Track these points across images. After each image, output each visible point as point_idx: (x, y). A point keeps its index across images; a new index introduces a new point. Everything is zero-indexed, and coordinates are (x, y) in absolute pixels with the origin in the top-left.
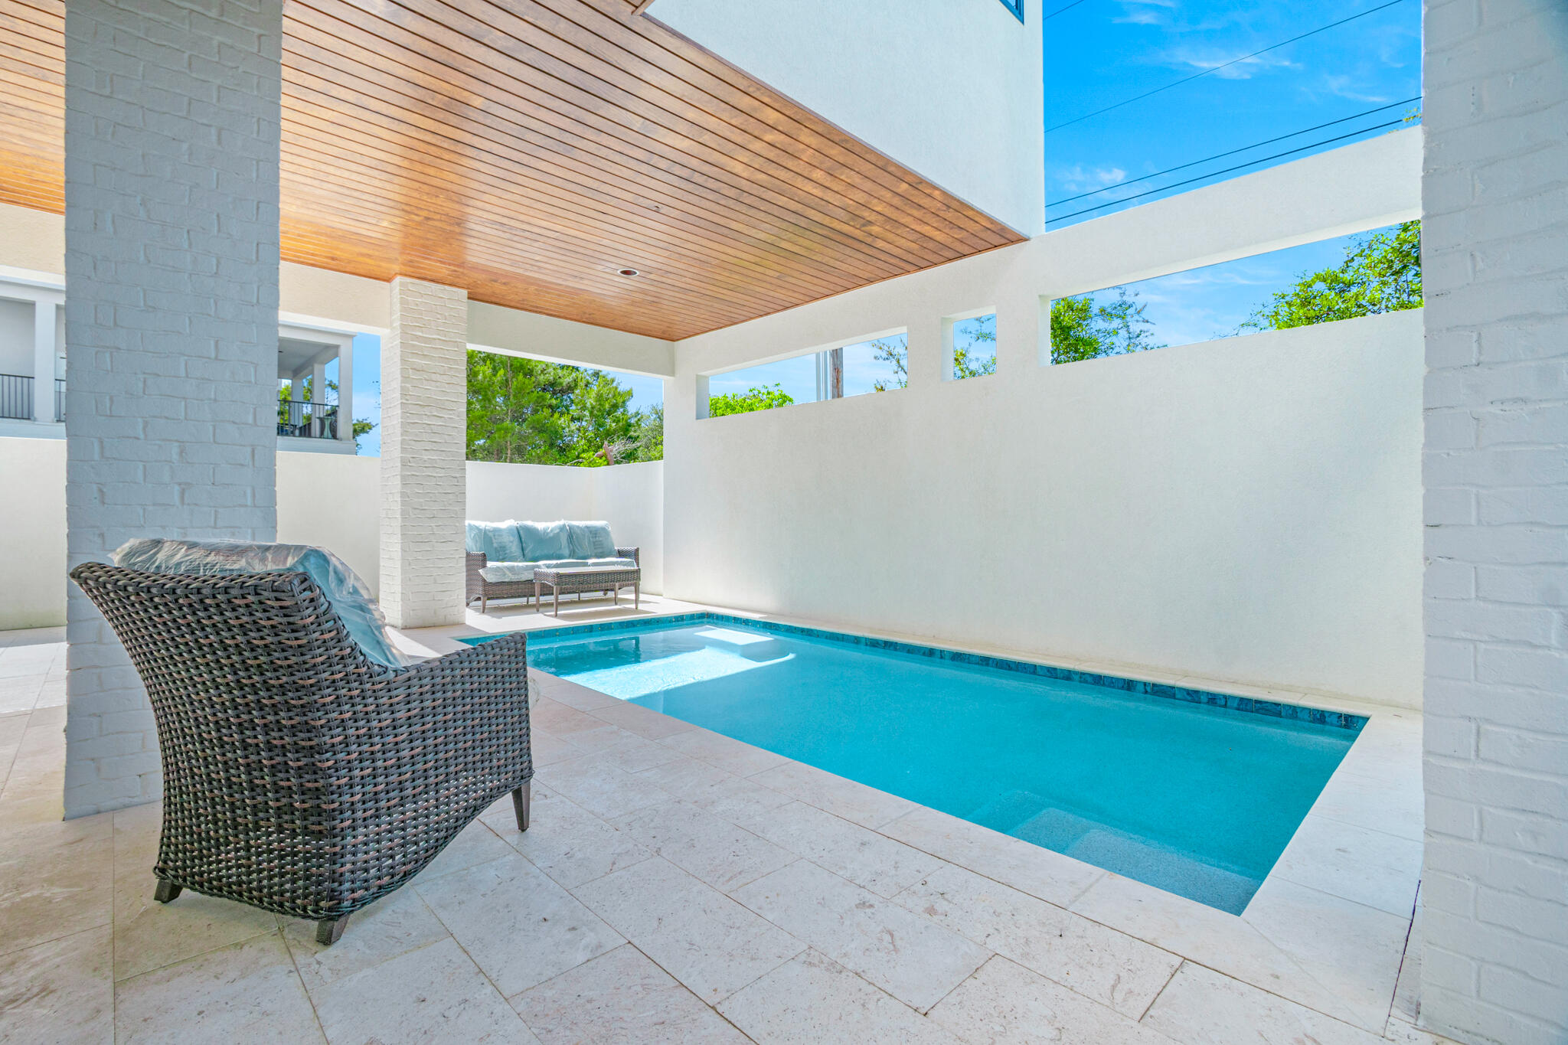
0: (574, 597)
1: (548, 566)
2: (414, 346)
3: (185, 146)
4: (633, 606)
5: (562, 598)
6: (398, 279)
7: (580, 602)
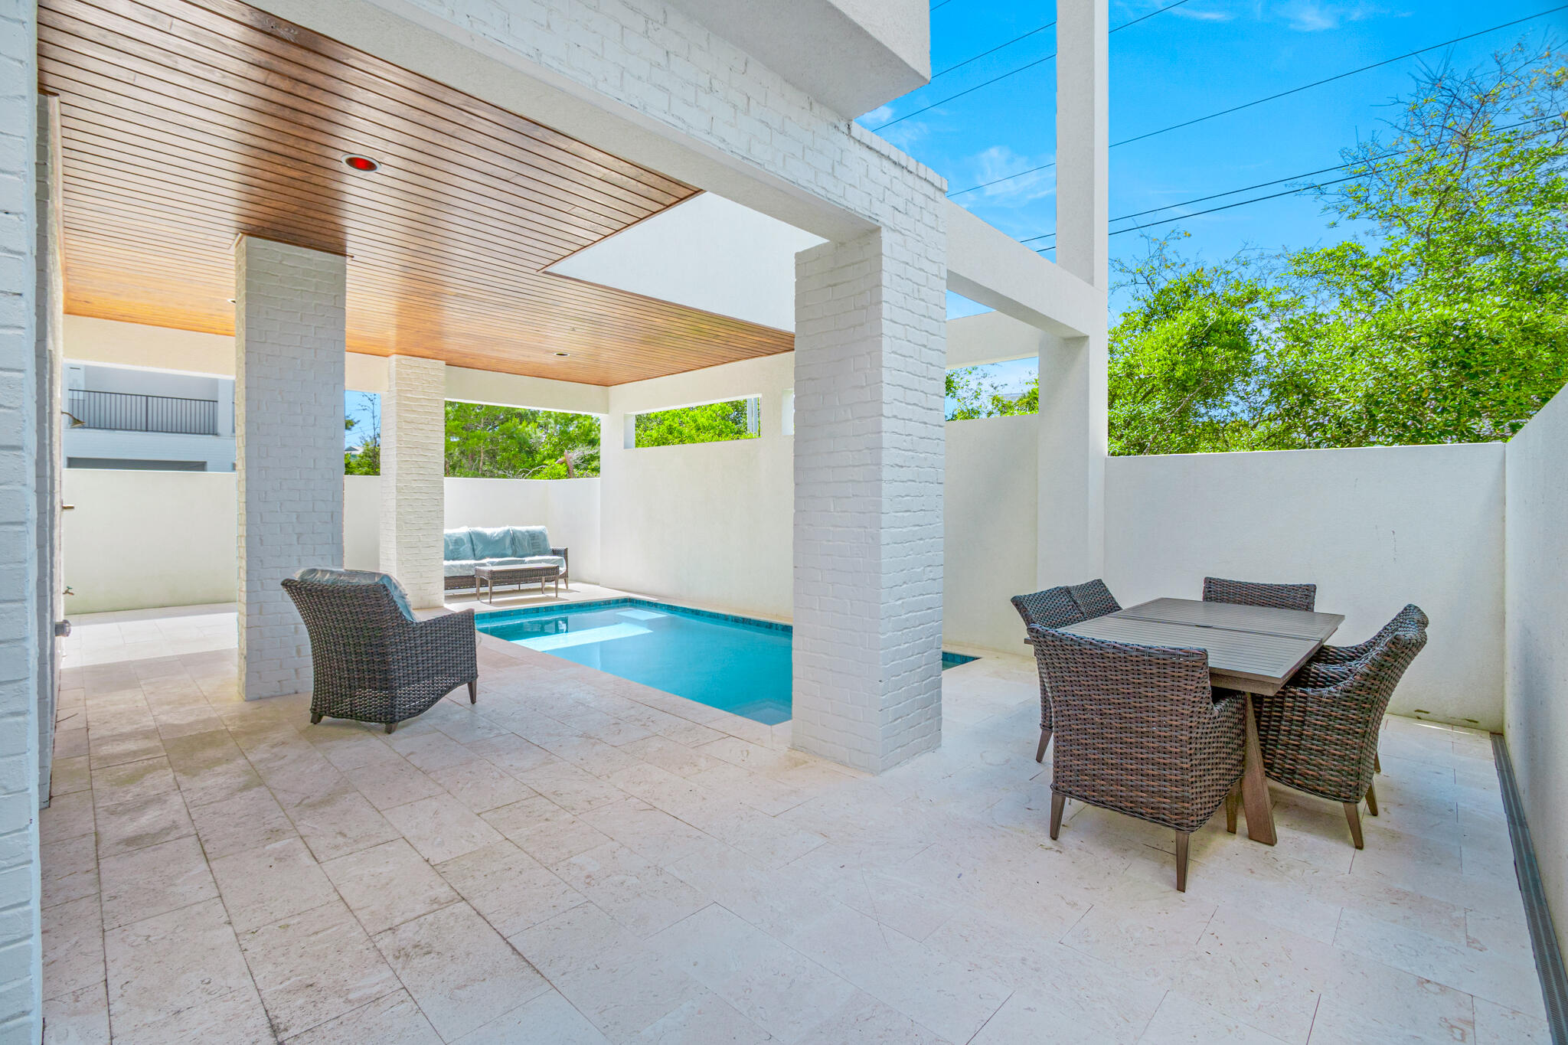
0: (515, 587)
1: (493, 564)
2: (405, 404)
3: (299, 362)
4: (554, 595)
5: (495, 589)
6: (394, 357)
7: (520, 591)
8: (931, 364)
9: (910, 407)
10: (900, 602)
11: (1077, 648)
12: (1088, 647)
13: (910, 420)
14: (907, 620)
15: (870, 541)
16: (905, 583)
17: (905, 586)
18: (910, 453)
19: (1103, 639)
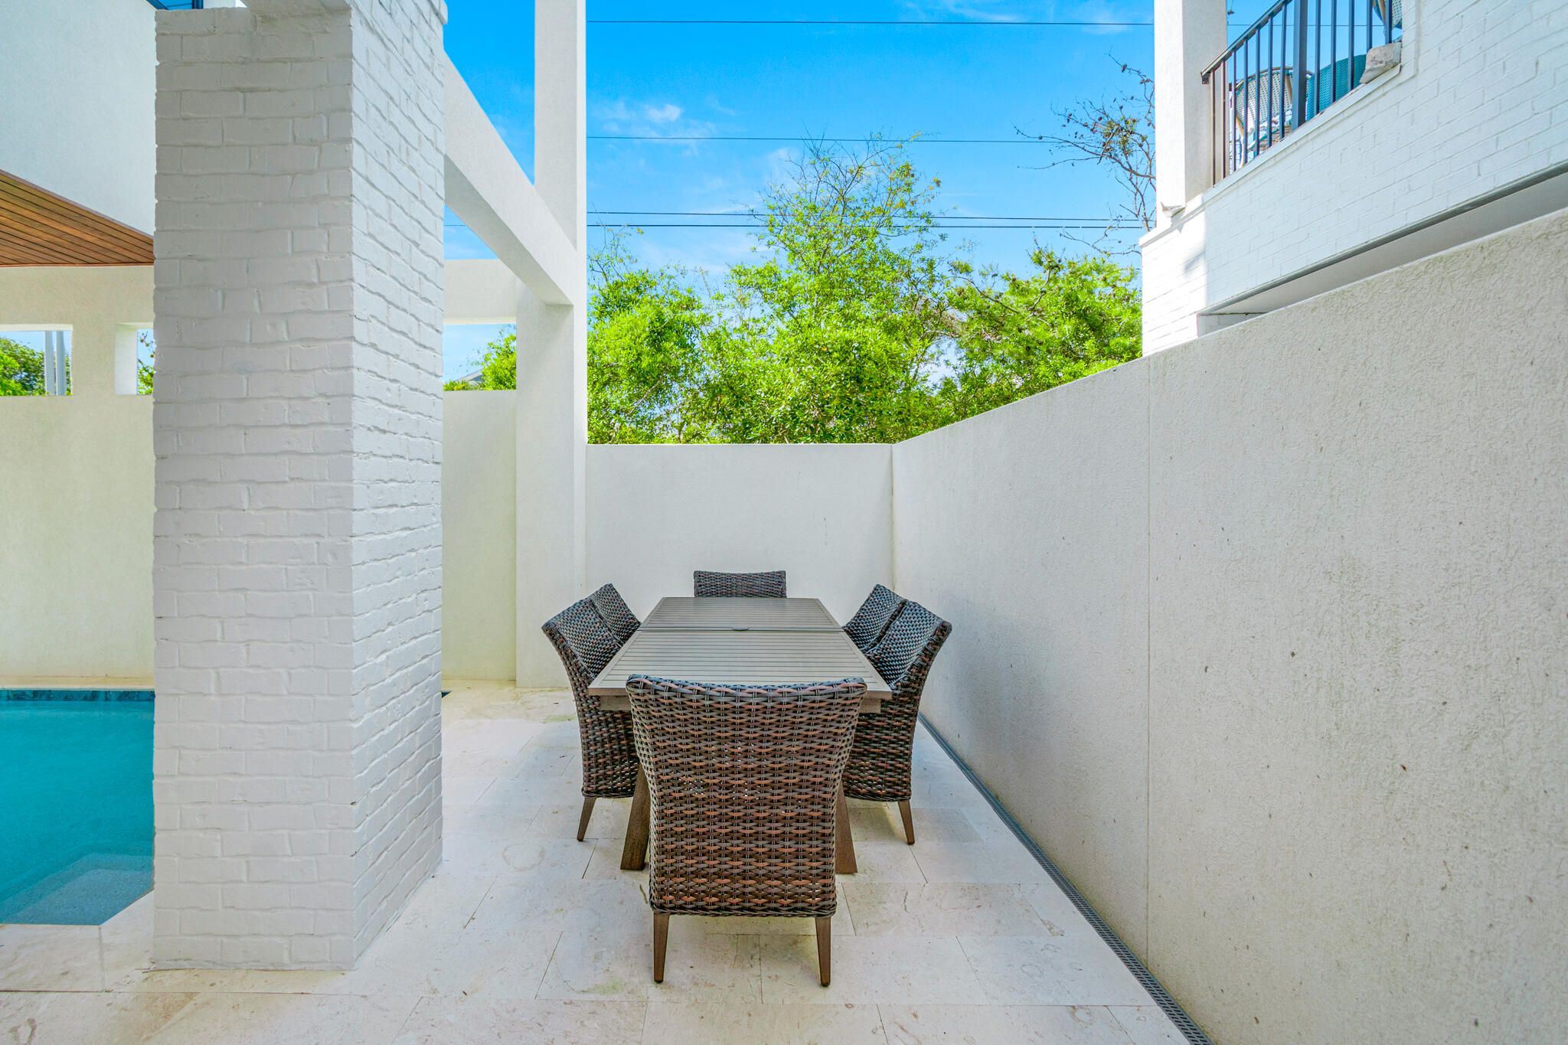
8: (425, 276)
9: (394, 334)
10: (384, 656)
11: (652, 697)
12: (666, 694)
13: (397, 356)
14: (394, 684)
15: (330, 559)
16: (390, 624)
17: (390, 628)
18: (396, 411)
19: (683, 679)
